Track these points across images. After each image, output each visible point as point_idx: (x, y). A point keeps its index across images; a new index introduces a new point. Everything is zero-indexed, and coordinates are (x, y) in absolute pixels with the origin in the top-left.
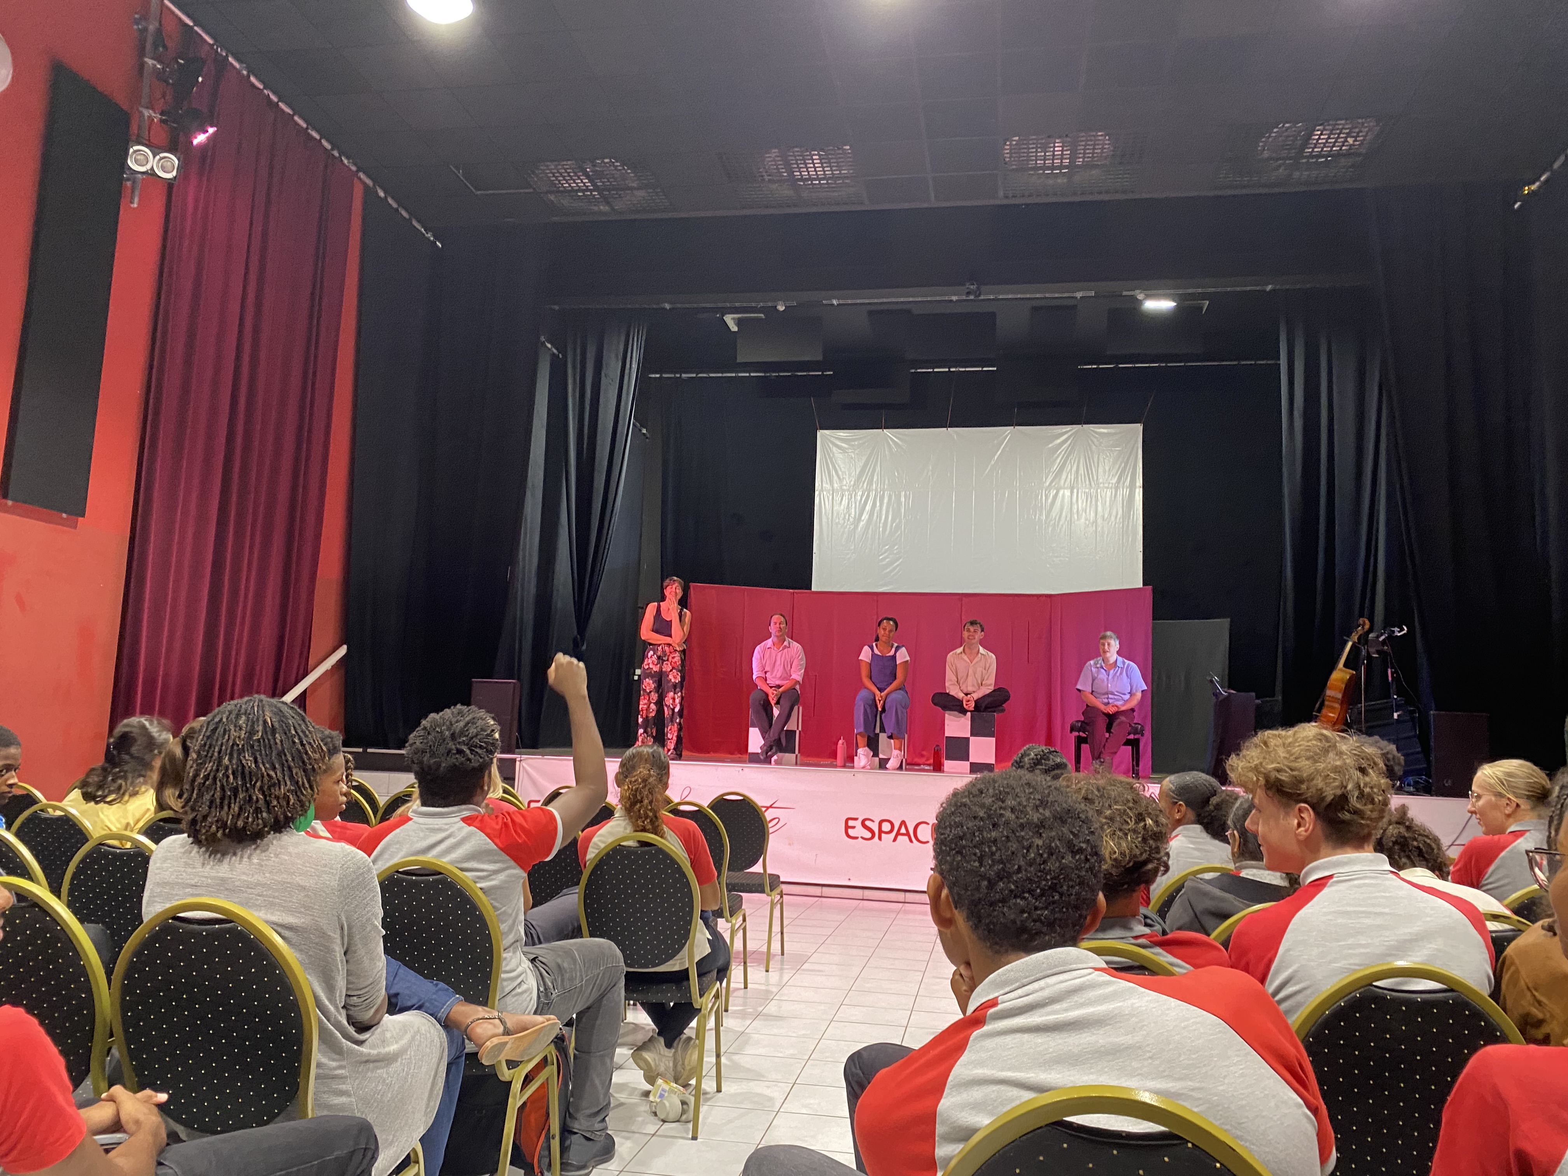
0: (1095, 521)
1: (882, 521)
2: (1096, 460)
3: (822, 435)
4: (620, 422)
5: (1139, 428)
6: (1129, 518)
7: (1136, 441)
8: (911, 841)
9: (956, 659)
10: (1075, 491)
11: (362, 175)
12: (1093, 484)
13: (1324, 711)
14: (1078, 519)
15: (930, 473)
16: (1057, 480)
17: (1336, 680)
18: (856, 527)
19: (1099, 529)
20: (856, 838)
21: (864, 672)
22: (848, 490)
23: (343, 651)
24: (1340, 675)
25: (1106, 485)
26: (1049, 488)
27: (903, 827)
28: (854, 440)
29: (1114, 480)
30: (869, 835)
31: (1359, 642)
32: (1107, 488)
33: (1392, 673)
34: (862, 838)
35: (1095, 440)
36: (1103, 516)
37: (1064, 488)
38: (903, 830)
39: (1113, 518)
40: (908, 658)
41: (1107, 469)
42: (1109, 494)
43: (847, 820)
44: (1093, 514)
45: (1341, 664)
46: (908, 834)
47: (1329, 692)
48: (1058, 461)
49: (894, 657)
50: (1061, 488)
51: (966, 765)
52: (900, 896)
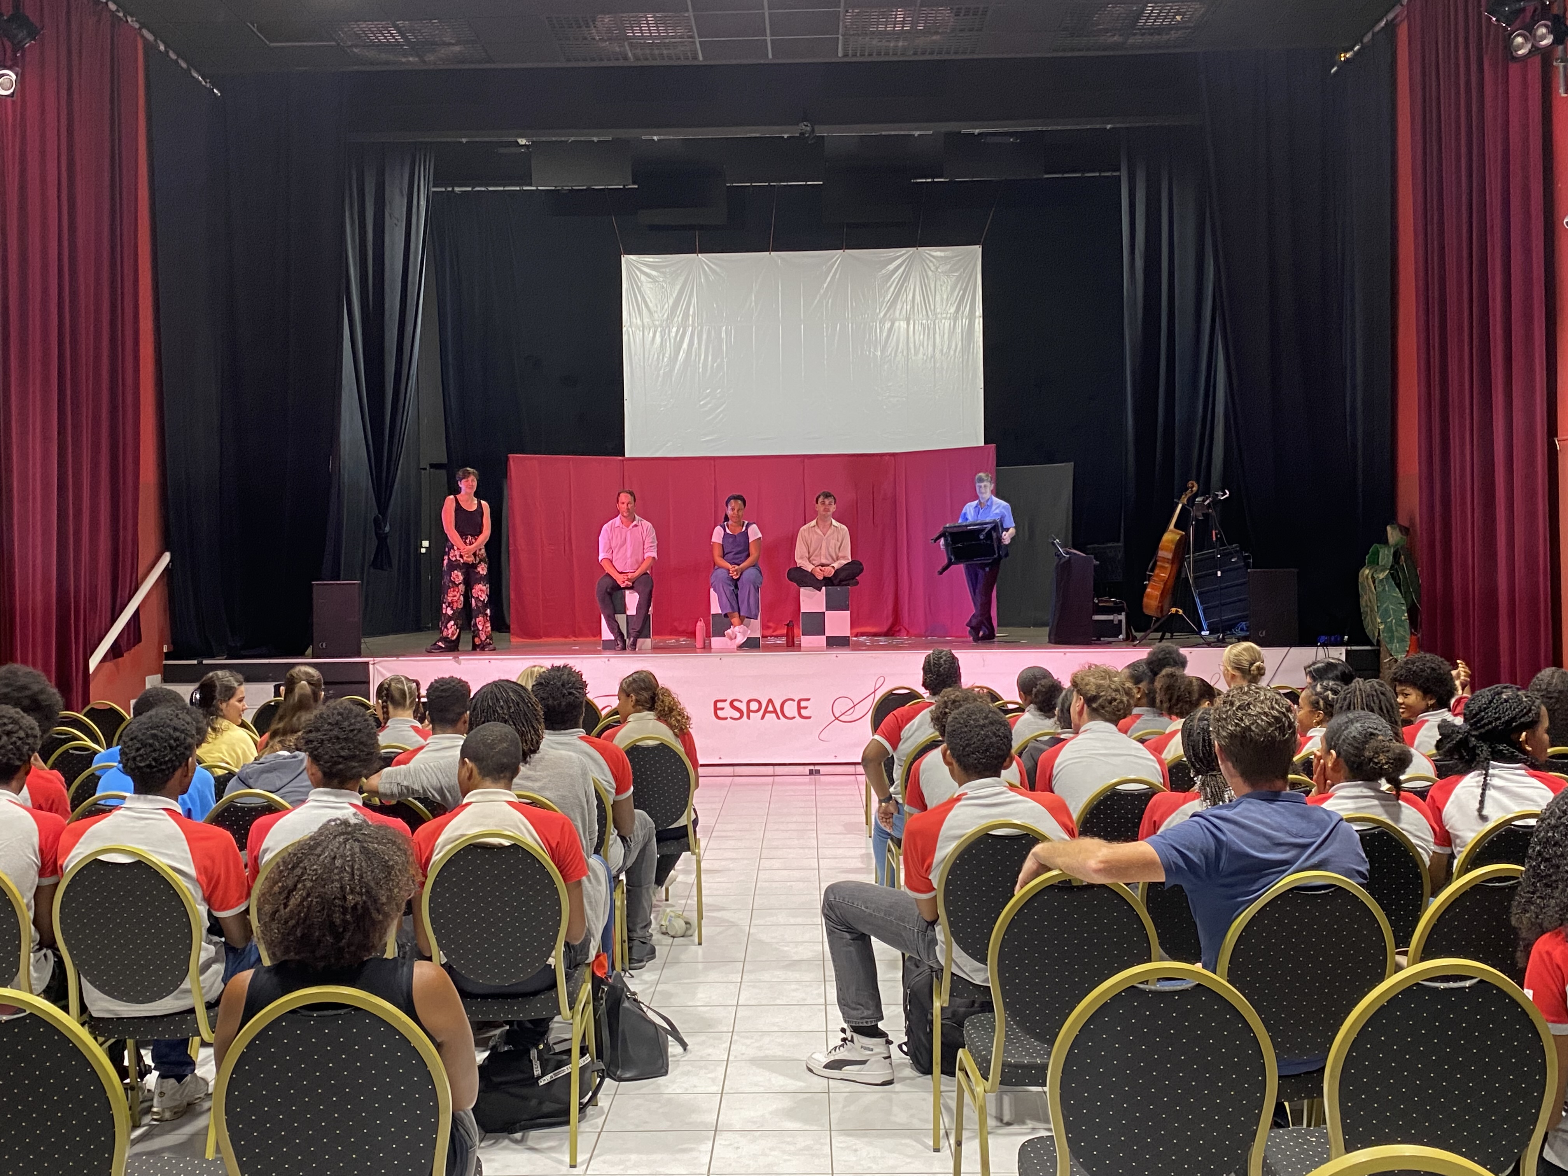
0: (933, 356)
1: (702, 361)
2: (933, 286)
3: (627, 261)
4: (411, 270)
5: (978, 250)
6: (969, 352)
7: (975, 265)
8: (778, 718)
9: (808, 533)
10: (912, 322)
11: (145, 32)
12: (930, 313)
13: (1157, 571)
14: (916, 354)
15: (753, 304)
16: (891, 311)
17: (1168, 541)
18: (672, 370)
19: (938, 365)
20: (726, 719)
21: (717, 552)
22: (661, 326)
23: (166, 558)
24: (1171, 536)
25: (944, 315)
26: (882, 322)
27: (770, 705)
28: (665, 267)
29: (952, 310)
30: (737, 715)
31: (1188, 505)
32: (945, 318)
33: (1216, 534)
34: (731, 718)
35: (931, 265)
36: (942, 350)
37: (900, 320)
38: (770, 708)
39: (952, 352)
40: (760, 535)
41: (945, 297)
42: (947, 325)
43: (716, 703)
44: (930, 349)
45: (1172, 526)
46: (775, 711)
47: (1161, 553)
48: (892, 289)
49: (746, 532)
50: (896, 320)
51: (823, 638)
52: (769, 770)
